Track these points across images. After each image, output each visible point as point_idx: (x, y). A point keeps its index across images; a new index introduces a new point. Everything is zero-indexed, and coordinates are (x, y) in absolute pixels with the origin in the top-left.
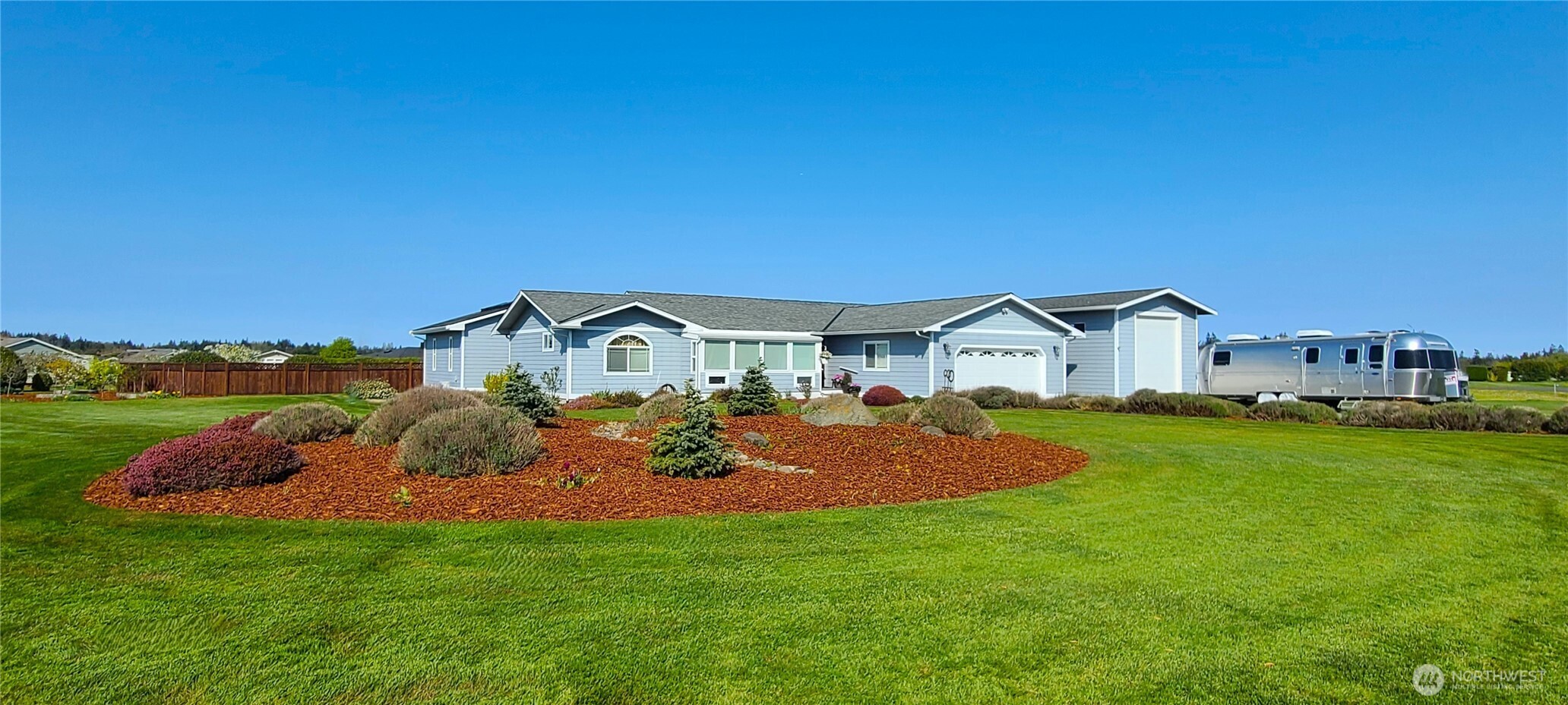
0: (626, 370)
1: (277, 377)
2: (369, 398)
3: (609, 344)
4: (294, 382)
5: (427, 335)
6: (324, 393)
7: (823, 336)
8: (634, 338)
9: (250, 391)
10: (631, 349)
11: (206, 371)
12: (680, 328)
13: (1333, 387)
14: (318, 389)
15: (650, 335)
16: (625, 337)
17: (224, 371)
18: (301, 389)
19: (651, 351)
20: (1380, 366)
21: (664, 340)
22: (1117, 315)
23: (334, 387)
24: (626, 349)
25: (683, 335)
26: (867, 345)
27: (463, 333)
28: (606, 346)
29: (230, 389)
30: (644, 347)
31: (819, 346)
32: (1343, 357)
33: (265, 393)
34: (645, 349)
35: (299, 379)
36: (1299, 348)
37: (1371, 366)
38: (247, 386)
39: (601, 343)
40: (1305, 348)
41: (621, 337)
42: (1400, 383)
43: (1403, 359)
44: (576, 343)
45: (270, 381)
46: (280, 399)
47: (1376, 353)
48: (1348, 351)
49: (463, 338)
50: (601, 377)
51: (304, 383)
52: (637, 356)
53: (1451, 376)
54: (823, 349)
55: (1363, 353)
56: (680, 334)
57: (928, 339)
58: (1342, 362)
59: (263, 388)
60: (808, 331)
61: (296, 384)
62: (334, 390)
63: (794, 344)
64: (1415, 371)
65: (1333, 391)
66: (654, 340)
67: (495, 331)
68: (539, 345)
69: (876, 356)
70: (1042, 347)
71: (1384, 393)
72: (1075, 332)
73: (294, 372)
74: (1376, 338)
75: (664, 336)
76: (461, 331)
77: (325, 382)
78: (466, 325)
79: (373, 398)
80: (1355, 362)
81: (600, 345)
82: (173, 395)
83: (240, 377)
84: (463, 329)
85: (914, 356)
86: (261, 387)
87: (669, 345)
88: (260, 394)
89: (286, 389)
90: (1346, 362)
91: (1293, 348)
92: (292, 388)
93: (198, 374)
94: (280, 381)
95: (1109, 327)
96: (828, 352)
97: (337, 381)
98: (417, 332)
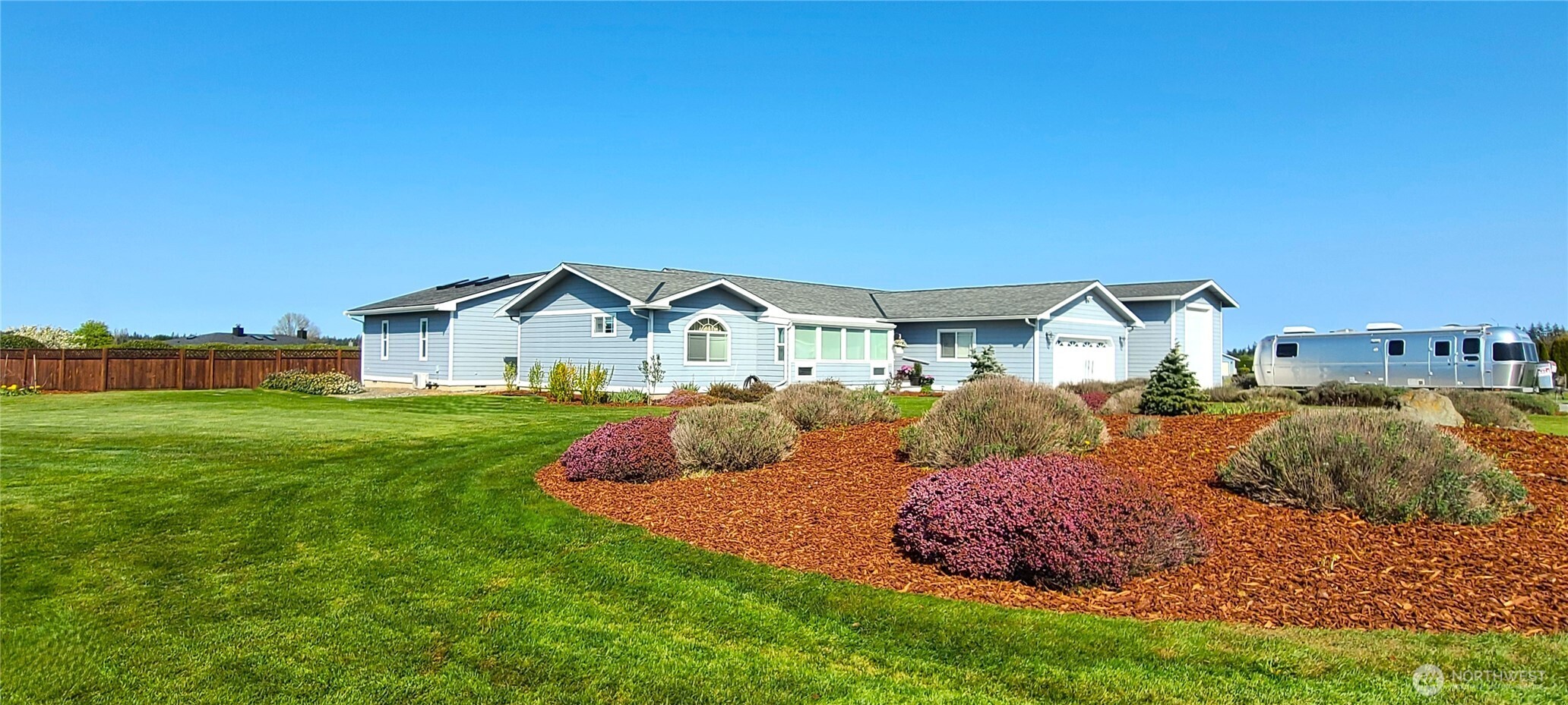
0: (705, 360)
1: (171, 365)
2: (332, 393)
3: (690, 329)
4: (193, 373)
5: (366, 317)
6: (233, 388)
7: (895, 323)
8: (713, 322)
9: (136, 385)
10: (711, 335)
11: (66, 359)
12: (756, 311)
13: (1421, 378)
14: (225, 382)
15: (728, 319)
16: (704, 321)
17: (101, 359)
18: (204, 382)
19: (729, 337)
20: (1476, 359)
21: (742, 325)
22: (1173, 307)
23: (245, 379)
24: (705, 335)
25: (760, 320)
26: (942, 334)
27: (452, 315)
28: (687, 331)
29: (109, 383)
30: (720, 332)
31: (891, 334)
32: (1433, 349)
33: (156, 388)
34: (723, 335)
35: (201, 370)
36: (1379, 340)
37: (1466, 358)
38: (132, 378)
39: (681, 328)
40: (1387, 341)
41: (701, 321)
42: (1497, 374)
43: (1501, 352)
44: (659, 327)
45: (162, 372)
46: (176, 395)
47: (1471, 346)
48: (1437, 343)
49: (452, 320)
50: (681, 368)
51: (207, 375)
52: (718, 343)
53: (1544, 368)
54: (896, 338)
55: (1456, 347)
56: (755, 318)
57: (1033, 327)
58: (1432, 355)
59: (153, 380)
60: (874, 317)
61: (197, 376)
62: (245, 383)
63: (848, 330)
64: (1512, 363)
65: (1421, 383)
66: (733, 325)
67: (503, 312)
68: (588, 329)
69: (956, 345)
70: (1113, 337)
71: (1481, 384)
72: (1138, 322)
73: (195, 361)
74: (1468, 331)
75: (741, 320)
76: (449, 312)
77: (233, 374)
78: (457, 304)
79: (337, 393)
80: (1448, 354)
81: (680, 328)
82: (30, 390)
83: (123, 367)
84: (454, 308)
85: (1012, 346)
86: (150, 379)
87: (746, 331)
88: (149, 389)
89: (184, 382)
90: (1437, 354)
91: (1373, 340)
92: (192, 381)
93: (52, 363)
94: (176, 372)
95: (1166, 317)
96: (902, 341)
97: (249, 372)
98: (355, 312)
